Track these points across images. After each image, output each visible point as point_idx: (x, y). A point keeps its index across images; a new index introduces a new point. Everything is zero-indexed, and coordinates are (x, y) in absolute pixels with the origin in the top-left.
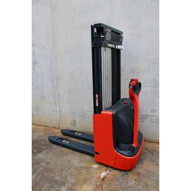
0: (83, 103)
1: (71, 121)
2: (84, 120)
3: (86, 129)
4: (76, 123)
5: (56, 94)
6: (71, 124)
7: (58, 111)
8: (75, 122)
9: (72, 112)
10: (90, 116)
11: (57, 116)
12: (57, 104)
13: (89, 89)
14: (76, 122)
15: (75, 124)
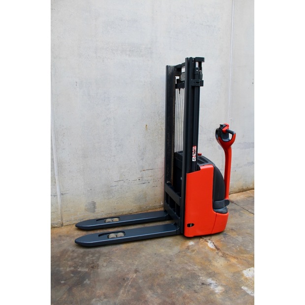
0: (109, 171)
1: (86, 206)
2: (111, 197)
3: (113, 211)
4: (96, 205)
5: (55, 162)
6: (86, 210)
7: (58, 194)
8: (94, 204)
9: (89, 189)
10: (121, 188)
11: (57, 203)
12: (57, 182)
13: (120, 145)
14: (97, 203)
15: (95, 207)
